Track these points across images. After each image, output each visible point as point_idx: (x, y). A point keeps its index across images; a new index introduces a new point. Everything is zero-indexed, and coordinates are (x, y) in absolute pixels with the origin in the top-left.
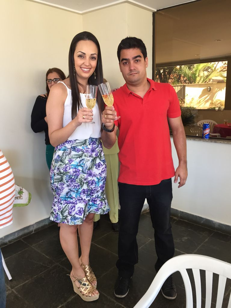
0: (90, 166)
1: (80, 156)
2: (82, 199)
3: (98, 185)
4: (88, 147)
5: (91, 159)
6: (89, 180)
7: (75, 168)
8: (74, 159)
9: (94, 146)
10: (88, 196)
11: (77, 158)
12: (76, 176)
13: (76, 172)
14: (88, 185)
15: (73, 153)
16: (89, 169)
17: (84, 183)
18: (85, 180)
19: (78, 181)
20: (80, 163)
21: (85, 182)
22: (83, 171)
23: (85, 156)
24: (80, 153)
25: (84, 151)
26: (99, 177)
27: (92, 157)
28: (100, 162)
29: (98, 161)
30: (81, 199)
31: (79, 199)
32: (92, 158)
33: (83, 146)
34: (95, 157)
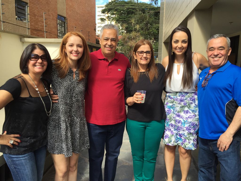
1: (173, 102)
20: (172, 106)
24: (172, 100)
34: (183, 105)
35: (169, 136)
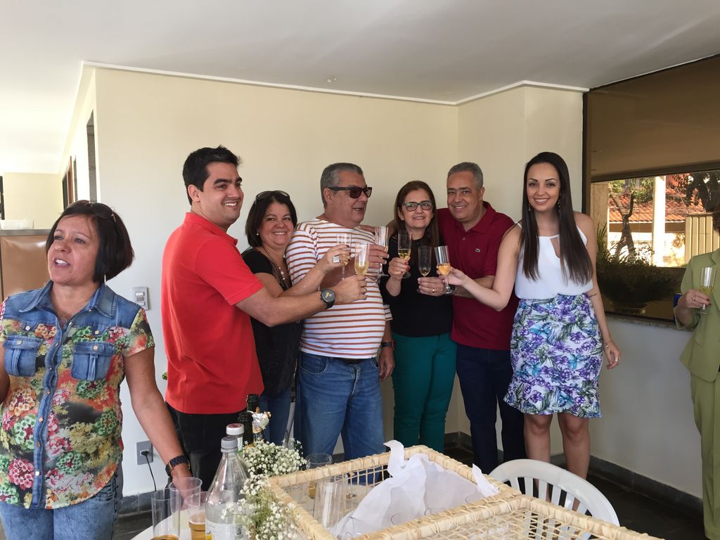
0: (560, 334)
1: (544, 319)
2: (543, 381)
3: (575, 367)
4: (556, 307)
5: (561, 324)
6: (557, 354)
7: (536, 334)
8: (535, 322)
9: (566, 306)
10: (554, 379)
11: (540, 320)
12: (535, 345)
13: (536, 339)
14: (553, 362)
15: (534, 312)
16: (559, 339)
17: (546, 357)
18: (550, 353)
19: (538, 352)
20: (543, 328)
21: (550, 356)
22: (547, 341)
23: (552, 319)
24: (544, 313)
25: (550, 311)
26: (575, 354)
27: (564, 322)
28: (581, 331)
29: (575, 329)
30: (541, 379)
31: (538, 380)
32: (563, 324)
33: (548, 304)
34: (568, 322)
35: (543, 396)
